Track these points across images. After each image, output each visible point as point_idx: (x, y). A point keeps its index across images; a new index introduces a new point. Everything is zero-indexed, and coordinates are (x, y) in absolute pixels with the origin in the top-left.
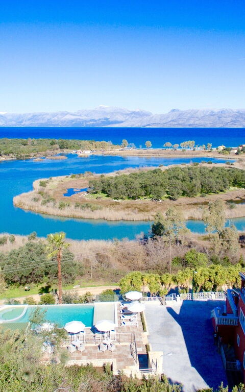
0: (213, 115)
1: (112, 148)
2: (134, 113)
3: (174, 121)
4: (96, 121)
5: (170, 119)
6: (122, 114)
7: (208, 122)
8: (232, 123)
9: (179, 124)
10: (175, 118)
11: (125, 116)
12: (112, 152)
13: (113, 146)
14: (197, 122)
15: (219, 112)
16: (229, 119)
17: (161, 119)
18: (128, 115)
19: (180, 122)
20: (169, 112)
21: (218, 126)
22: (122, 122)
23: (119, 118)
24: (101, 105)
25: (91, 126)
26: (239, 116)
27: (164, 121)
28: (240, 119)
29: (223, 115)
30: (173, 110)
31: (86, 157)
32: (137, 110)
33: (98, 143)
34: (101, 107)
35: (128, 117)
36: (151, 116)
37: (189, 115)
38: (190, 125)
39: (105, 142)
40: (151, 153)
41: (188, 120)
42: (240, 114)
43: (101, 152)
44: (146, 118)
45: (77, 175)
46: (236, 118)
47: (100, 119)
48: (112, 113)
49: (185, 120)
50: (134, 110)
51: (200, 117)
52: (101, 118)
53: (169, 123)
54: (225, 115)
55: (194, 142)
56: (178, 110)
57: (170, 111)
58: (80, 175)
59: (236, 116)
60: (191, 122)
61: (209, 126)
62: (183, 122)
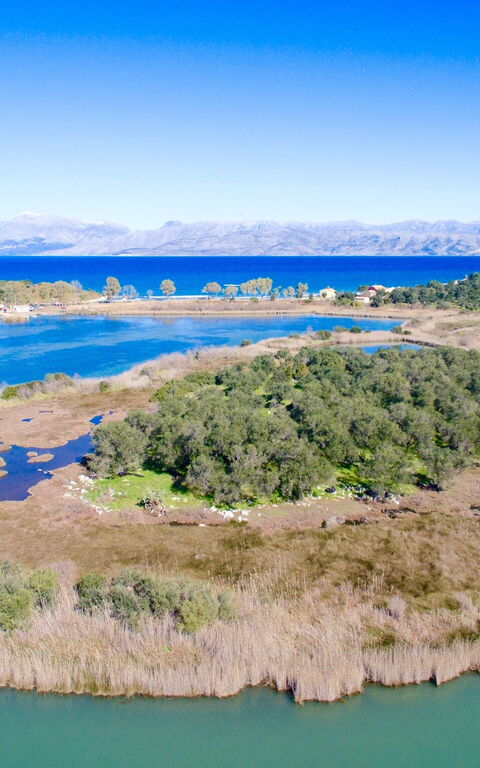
0: (245, 233)
1: (82, 298)
2: (93, 227)
3: (171, 243)
4: (17, 244)
5: (164, 240)
6: (70, 230)
7: (237, 246)
8: (280, 247)
9: (182, 250)
10: (174, 238)
11: (76, 233)
12: (86, 307)
13: (85, 292)
14: (216, 246)
15: (254, 227)
16: (274, 241)
17: (147, 240)
18: (81, 231)
19: (185, 245)
20: (162, 227)
21: (255, 253)
22: (71, 246)
23: (65, 237)
24: (25, 212)
25: (7, 255)
26: (291, 235)
27: (154, 245)
28: (293, 240)
29: (264, 232)
30: (170, 224)
31: (22, 321)
32: (100, 223)
33: (46, 286)
34: (25, 217)
35: (81, 237)
36: (128, 234)
37: (199, 233)
38: (203, 251)
39: (66, 283)
40: (181, 308)
41: (200, 241)
42: (294, 230)
43: (58, 309)
44: (118, 239)
45: (23, 389)
46: (286, 238)
47: (26, 240)
48: (50, 229)
49: (194, 242)
50: (94, 222)
51: (221, 236)
52: (27, 238)
53: (164, 248)
54: (267, 234)
55: (271, 281)
56: (179, 224)
57: (163, 224)
58: (31, 386)
59: (285, 235)
60: (206, 245)
61: (238, 253)
62: (190, 245)
